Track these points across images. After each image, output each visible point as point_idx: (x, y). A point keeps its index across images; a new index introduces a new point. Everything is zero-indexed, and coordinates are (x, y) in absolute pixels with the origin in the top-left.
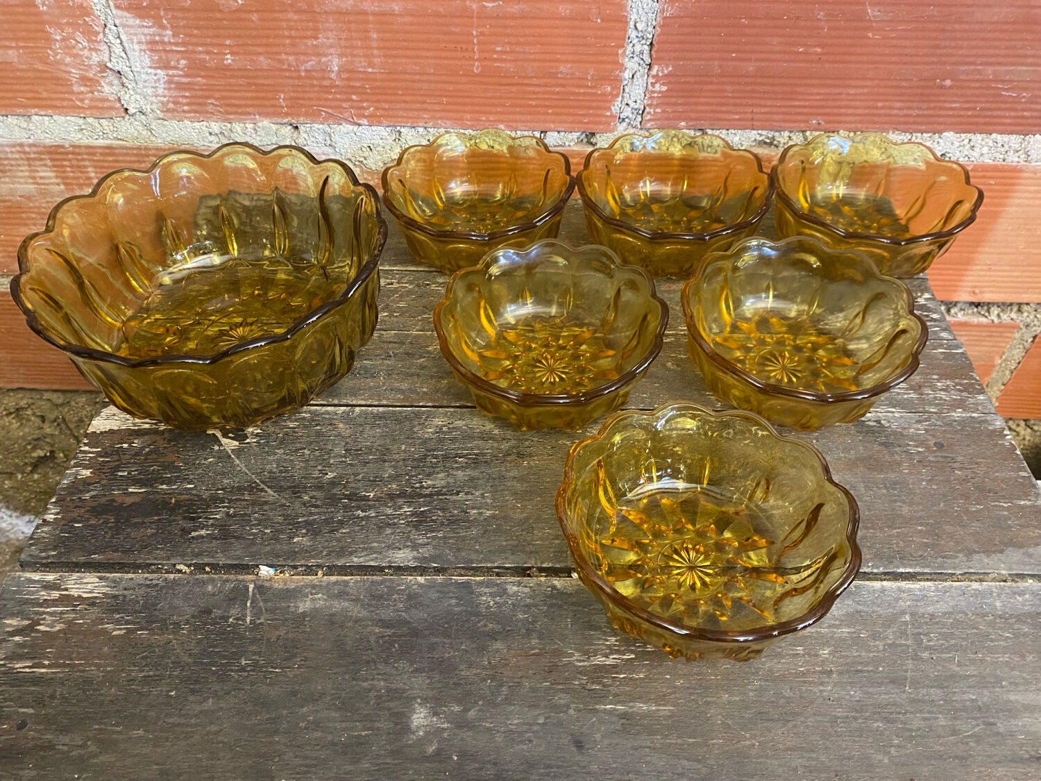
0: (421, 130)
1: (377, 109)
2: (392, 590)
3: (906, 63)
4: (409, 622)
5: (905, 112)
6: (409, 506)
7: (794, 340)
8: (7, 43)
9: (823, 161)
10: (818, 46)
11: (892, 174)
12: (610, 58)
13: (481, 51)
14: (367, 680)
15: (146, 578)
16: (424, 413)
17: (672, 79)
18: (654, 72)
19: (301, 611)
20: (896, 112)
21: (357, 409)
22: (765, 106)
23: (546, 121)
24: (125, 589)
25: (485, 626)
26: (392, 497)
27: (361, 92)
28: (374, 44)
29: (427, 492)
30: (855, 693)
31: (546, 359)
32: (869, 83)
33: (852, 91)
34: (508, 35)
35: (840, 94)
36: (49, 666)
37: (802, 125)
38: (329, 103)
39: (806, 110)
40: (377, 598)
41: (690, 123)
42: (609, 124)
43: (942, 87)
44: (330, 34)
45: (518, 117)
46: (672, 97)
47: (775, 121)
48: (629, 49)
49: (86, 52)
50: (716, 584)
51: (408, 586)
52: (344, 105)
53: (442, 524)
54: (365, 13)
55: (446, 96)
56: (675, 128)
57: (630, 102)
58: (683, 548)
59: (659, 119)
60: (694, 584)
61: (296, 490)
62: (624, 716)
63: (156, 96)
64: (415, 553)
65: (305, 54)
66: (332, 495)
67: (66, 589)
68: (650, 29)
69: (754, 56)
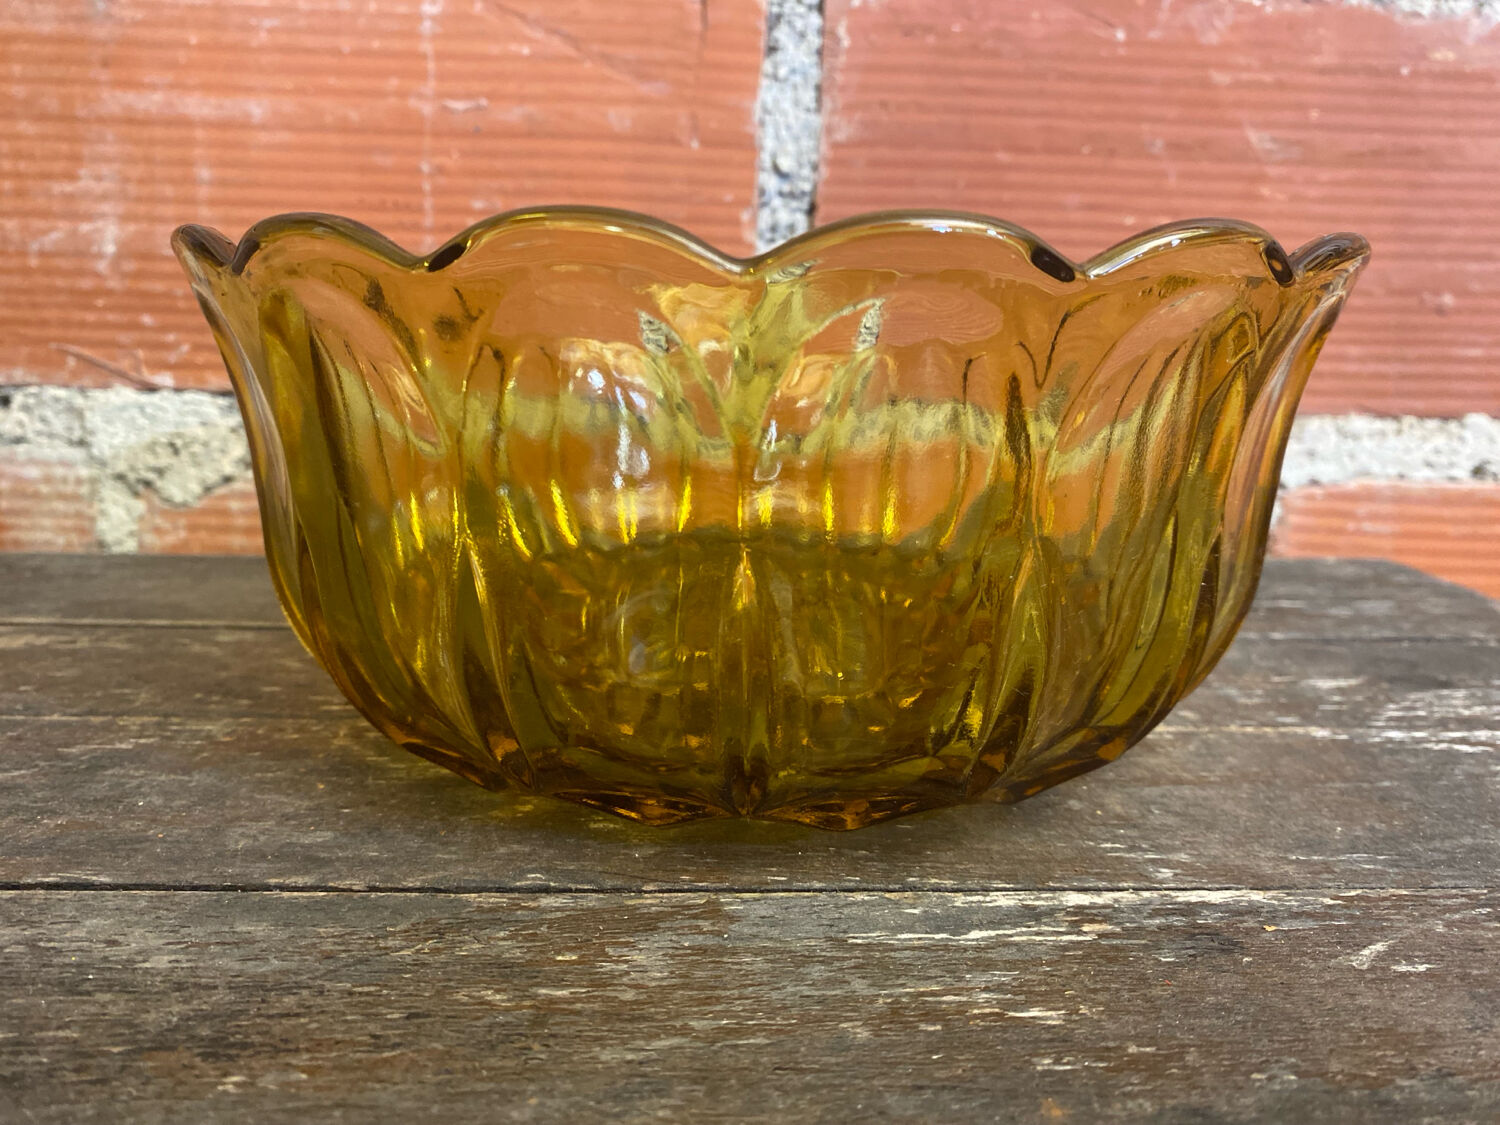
1: (196, 348)
12: (723, 231)
13: (439, 210)
20: (1356, 367)
27: (163, 303)
28: (203, 192)
34: (497, 175)
38: (86, 334)
43: (1440, 311)
44: (105, 169)
52: (123, 337)
54: (185, 122)
65: (45, 214)
68: (806, 172)
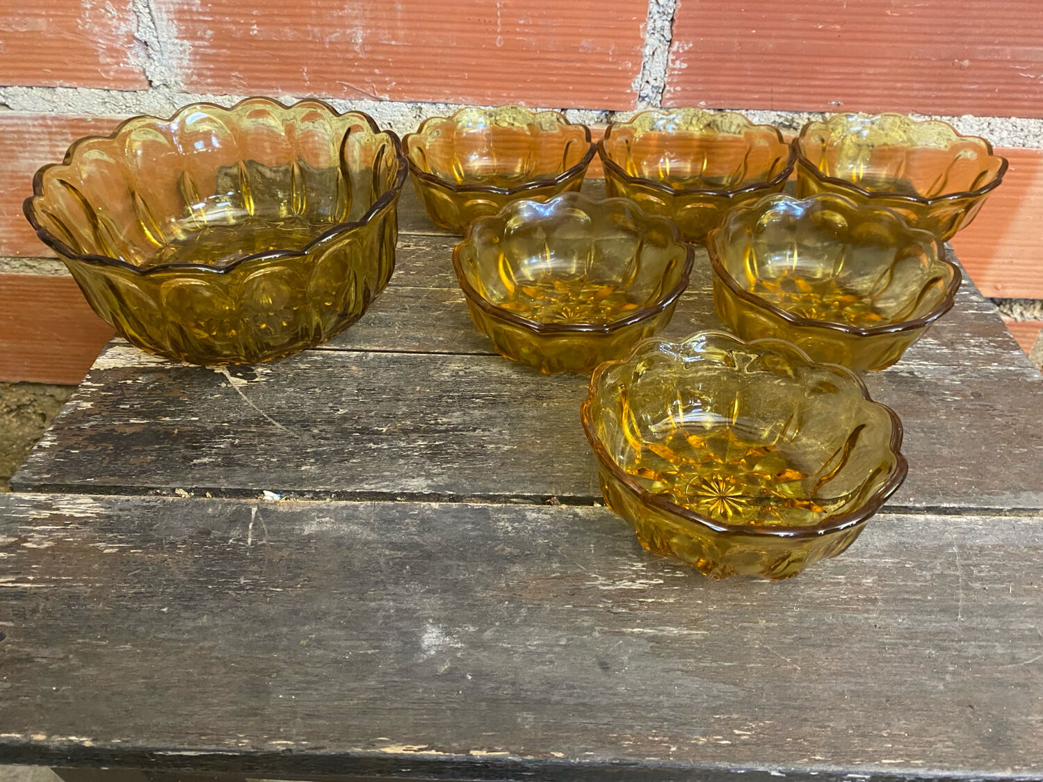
0: (442, 106)
1: (399, 84)
2: (404, 515)
3: (923, 42)
4: (423, 546)
5: (924, 93)
6: (424, 440)
7: (821, 299)
8: (37, 11)
9: (843, 143)
10: (837, 23)
11: (911, 157)
12: (630, 33)
13: (504, 24)
14: (374, 600)
15: (144, 500)
16: (440, 358)
17: (691, 56)
18: (674, 48)
19: (306, 533)
20: (915, 93)
21: (371, 354)
22: (784, 86)
23: (566, 99)
24: (120, 510)
25: (503, 550)
26: (405, 432)
27: (382, 65)
28: (399, 15)
29: (443, 428)
30: (903, 621)
31: (566, 312)
32: (887, 62)
33: (871, 71)
34: (530, 8)
35: (859, 74)
36: (33, 582)
37: (821, 106)
38: (351, 77)
39: (824, 90)
40: (388, 522)
41: (710, 103)
42: (629, 102)
43: (961, 68)
44: (356, 5)
45: (538, 93)
46: (693, 75)
47: (794, 101)
48: (650, 24)
49: (115, 22)
50: (749, 512)
51: (422, 511)
52: (367, 79)
53: (458, 456)
55: (468, 71)
56: (694, 107)
57: (650, 80)
58: (712, 480)
59: (678, 98)
60: (725, 512)
61: (306, 424)
62: (652, 639)
63: (181, 68)
64: (429, 482)
65: (330, 25)
66: (341, 429)
67: (58, 509)
68: (671, 4)
69: (774, 33)
